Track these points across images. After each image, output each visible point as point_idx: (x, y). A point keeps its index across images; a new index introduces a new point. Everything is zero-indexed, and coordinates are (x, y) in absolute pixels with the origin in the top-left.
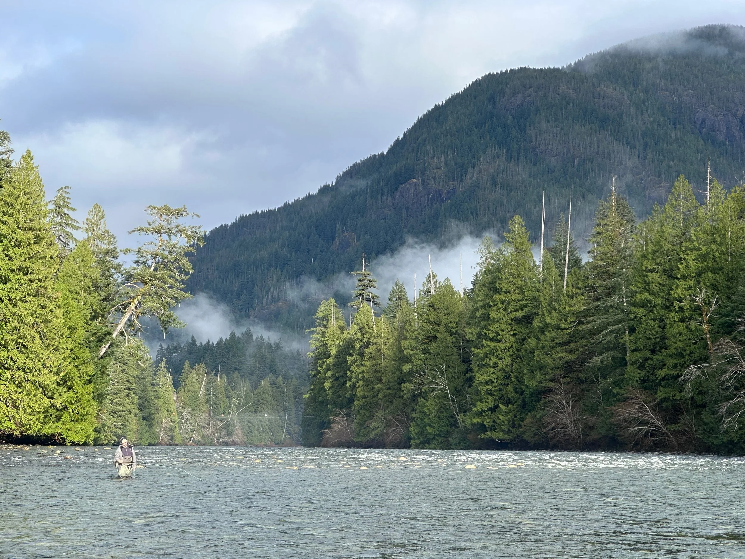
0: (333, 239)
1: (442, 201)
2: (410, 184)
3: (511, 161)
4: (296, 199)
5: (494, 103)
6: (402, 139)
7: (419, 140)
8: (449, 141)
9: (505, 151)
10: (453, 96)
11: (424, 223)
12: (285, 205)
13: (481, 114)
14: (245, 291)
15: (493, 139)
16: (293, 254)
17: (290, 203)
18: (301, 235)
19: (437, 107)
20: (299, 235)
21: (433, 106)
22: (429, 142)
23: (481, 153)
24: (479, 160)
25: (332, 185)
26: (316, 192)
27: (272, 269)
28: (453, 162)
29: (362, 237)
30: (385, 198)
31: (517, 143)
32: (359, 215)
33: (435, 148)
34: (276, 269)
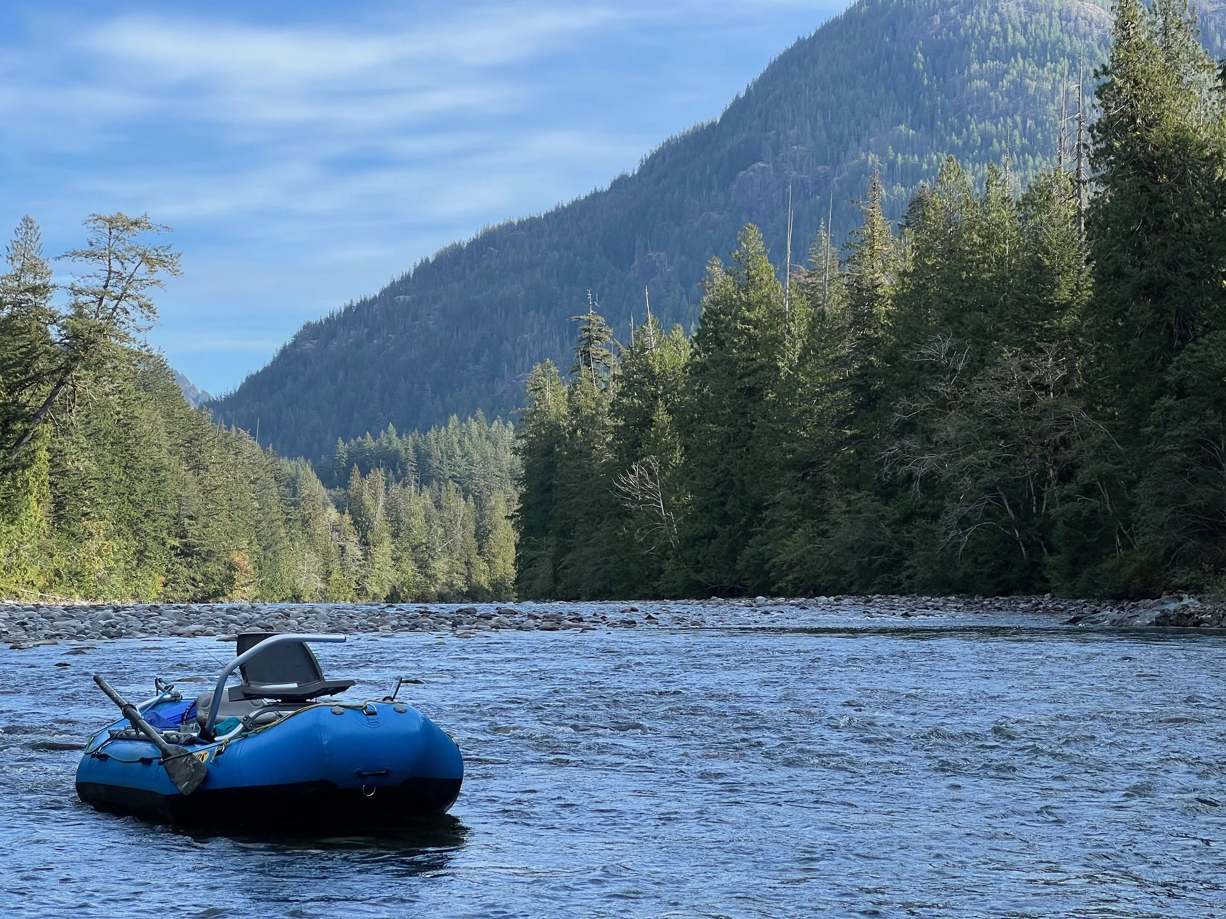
0: (632, 261)
1: (807, 197)
2: (754, 171)
3: (920, 127)
4: (574, 199)
5: (894, 32)
6: (744, 98)
7: (770, 97)
8: (819, 98)
9: (910, 111)
10: (827, 24)
11: (777, 234)
12: (557, 208)
13: (872, 51)
14: (487, 350)
15: (892, 93)
16: (566, 288)
17: (565, 205)
18: (578, 258)
19: (801, 43)
20: (575, 256)
21: (794, 41)
22: (785, 101)
23: (870, 116)
24: (867, 127)
25: (633, 174)
26: (606, 186)
27: (532, 313)
28: (824, 134)
29: (676, 258)
30: (714, 193)
31: (931, 98)
32: (672, 223)
33: (796, 110)
34: (537, 312)
